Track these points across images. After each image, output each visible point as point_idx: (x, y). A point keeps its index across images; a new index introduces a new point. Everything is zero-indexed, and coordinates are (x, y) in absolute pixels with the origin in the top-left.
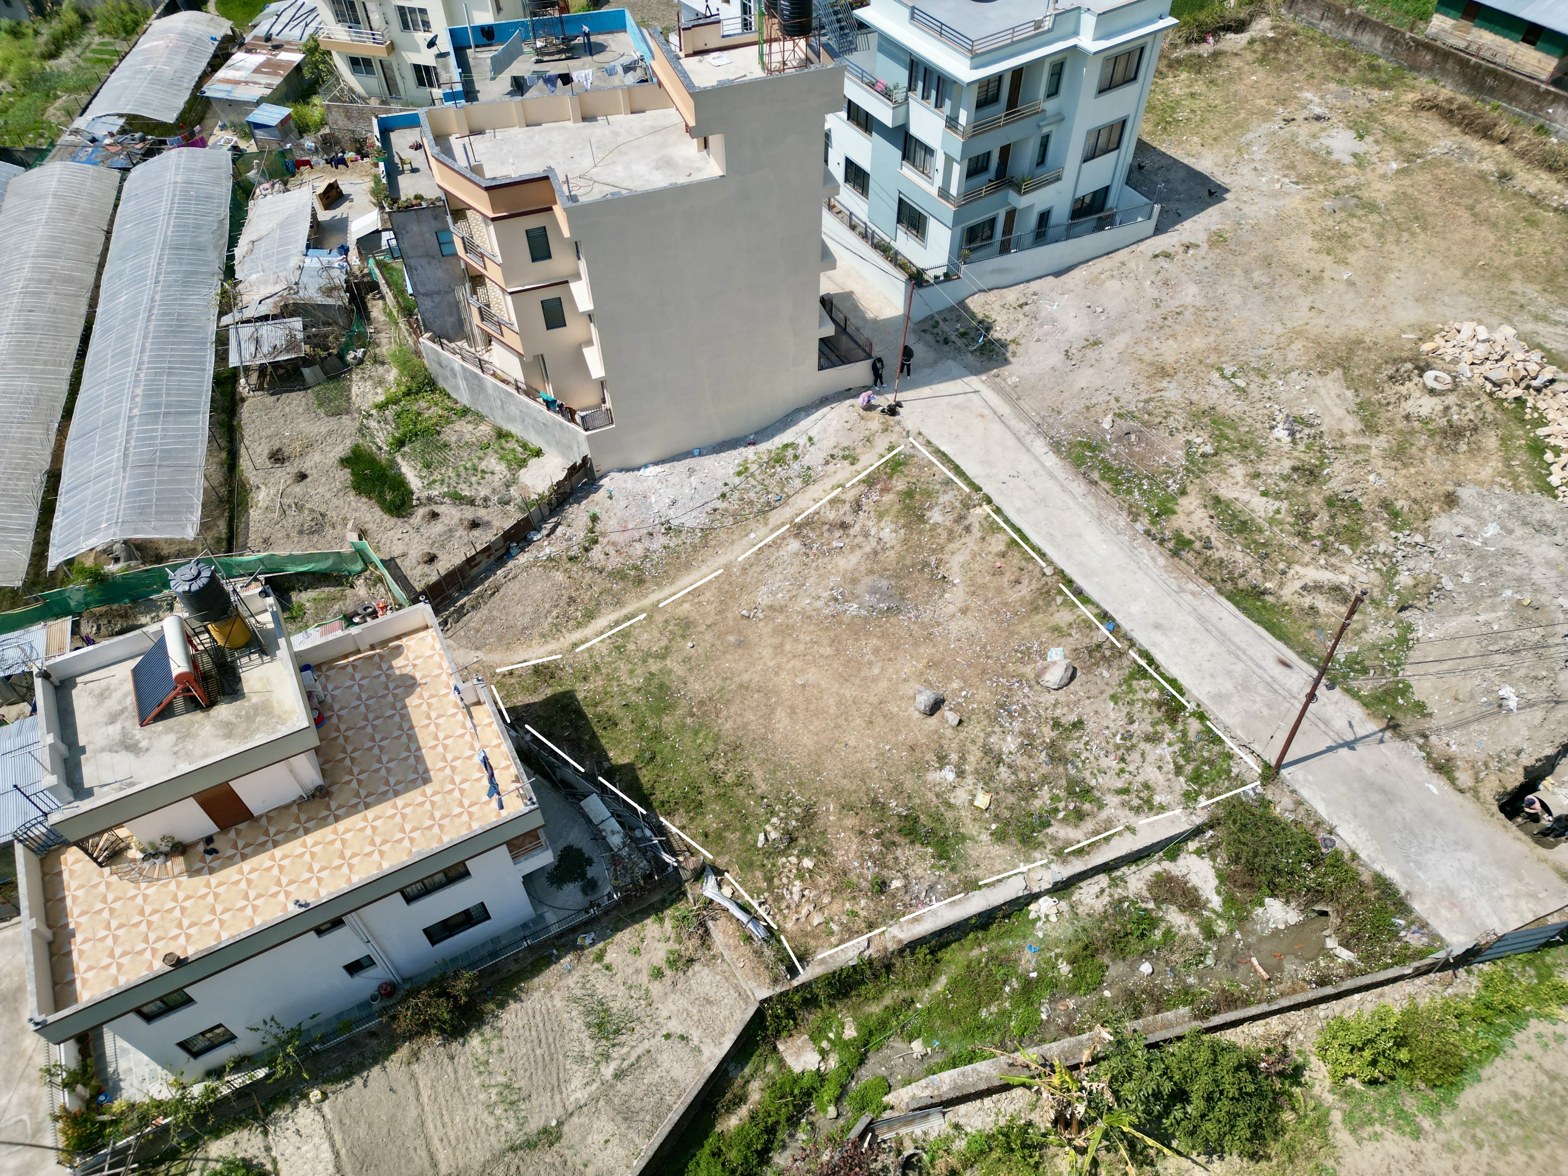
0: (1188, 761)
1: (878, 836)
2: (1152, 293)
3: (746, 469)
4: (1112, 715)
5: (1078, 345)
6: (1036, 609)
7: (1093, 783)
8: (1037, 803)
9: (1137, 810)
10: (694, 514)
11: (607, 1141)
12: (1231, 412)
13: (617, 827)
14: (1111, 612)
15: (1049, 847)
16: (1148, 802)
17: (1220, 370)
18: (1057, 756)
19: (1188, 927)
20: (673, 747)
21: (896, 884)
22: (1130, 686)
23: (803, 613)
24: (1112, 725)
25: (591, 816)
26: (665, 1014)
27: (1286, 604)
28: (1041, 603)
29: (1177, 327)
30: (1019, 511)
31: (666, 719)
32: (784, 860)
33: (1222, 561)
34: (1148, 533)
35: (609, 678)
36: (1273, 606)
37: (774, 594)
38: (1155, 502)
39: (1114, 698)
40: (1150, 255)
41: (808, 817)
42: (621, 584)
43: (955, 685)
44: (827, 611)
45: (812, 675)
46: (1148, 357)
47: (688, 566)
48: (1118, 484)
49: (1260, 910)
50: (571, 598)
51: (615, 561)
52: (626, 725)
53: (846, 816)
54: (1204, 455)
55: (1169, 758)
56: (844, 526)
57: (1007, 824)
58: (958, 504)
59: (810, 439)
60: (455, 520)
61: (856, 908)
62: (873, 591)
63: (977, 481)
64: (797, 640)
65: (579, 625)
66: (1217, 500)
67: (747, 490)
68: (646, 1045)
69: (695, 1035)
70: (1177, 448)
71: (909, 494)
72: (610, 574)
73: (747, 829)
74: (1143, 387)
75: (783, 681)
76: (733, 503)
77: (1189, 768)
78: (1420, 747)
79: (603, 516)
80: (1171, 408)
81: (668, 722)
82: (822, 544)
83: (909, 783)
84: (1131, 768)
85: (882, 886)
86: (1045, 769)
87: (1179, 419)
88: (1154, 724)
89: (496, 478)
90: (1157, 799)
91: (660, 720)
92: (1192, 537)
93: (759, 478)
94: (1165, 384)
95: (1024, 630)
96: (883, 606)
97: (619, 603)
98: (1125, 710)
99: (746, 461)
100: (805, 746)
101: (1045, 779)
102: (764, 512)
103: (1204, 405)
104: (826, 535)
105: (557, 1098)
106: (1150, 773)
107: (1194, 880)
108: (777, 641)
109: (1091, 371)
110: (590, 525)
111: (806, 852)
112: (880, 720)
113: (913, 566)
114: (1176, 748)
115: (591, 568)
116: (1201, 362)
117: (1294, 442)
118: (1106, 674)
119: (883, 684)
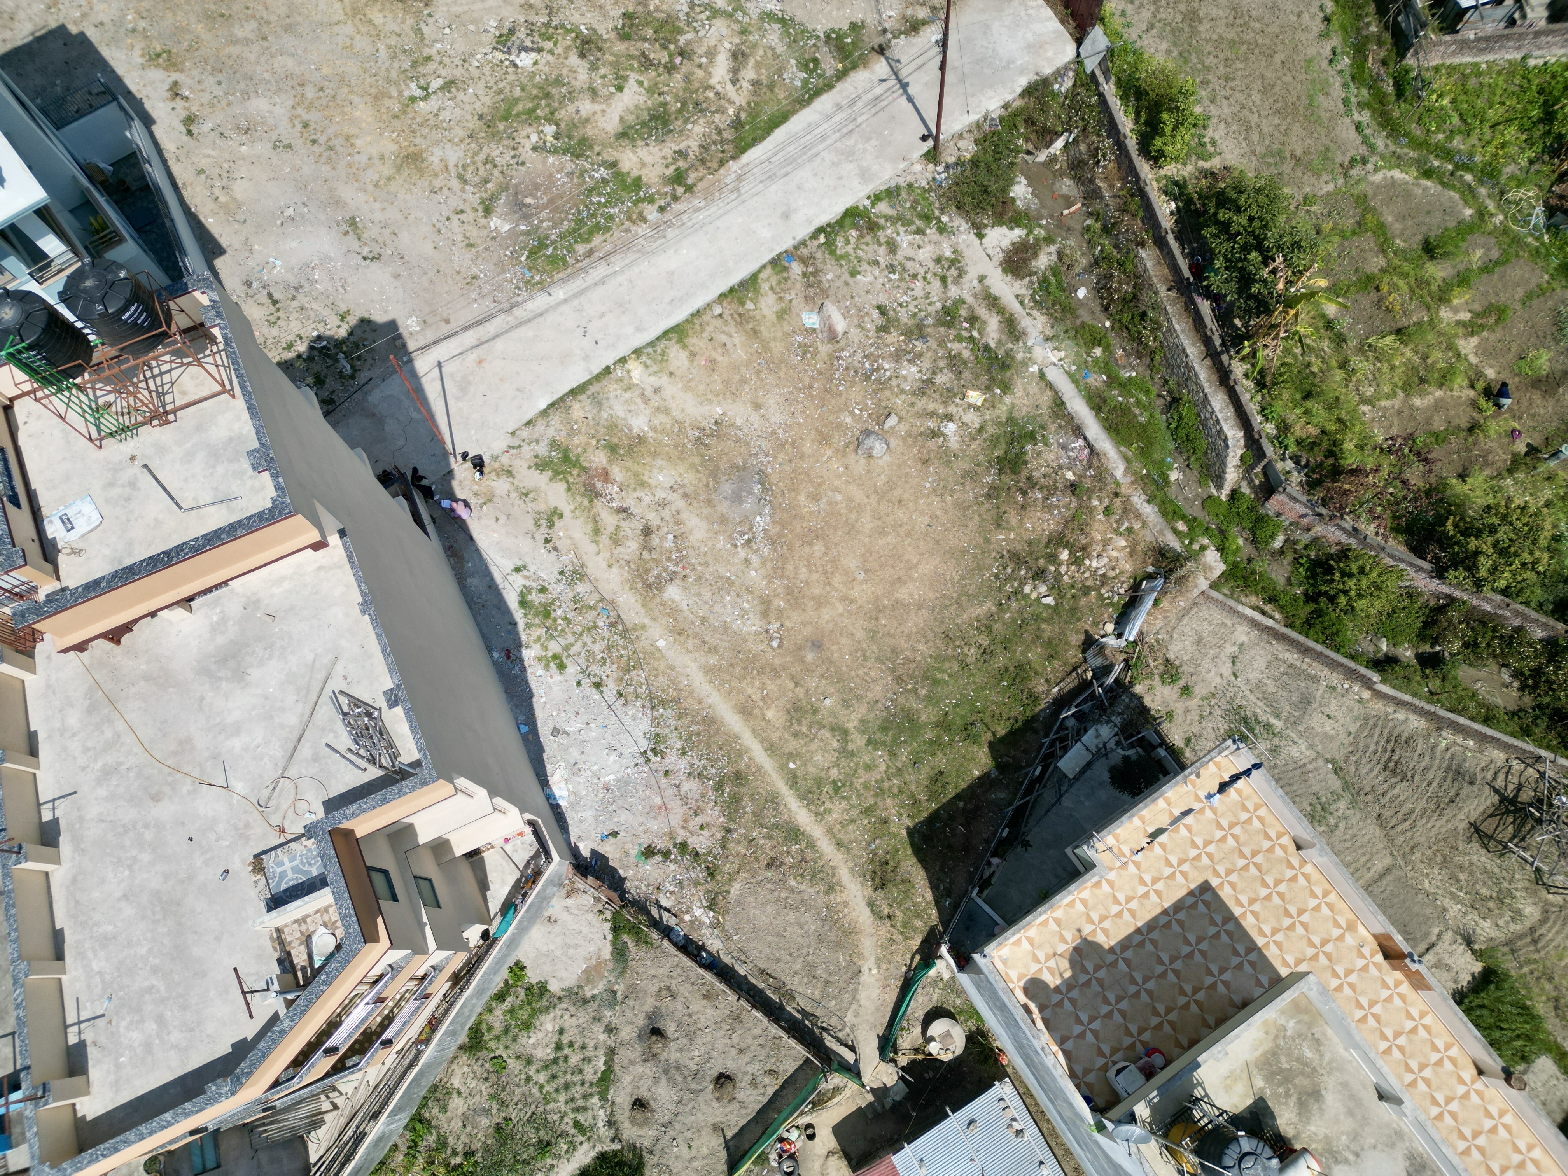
0: (913, 223)
1: (1024, 493)
2: (262, 148)
3: (555, 657)
4: (870, 278)
5: (355, 245)
6: (755, 332)
7: (939, 305)
8: (966, 354)
9: (961, 273)
10: (627, 720)
11: (1329, 717)
12: (488, 101)
13: (1091, 733)
14: (773, 254)
15: (1010, 346)
16: (953, 262)
17: (412, 99)
18: (918, 331)
19: (1050, 254)
20: (956, 705)
21: (1070, 475)
22: (842, 257)
23: (770, 579)
24: (881, 281)
25: (1084, 763)
26: (1218, 680)
27: (749, 104)
28: (751, 326)
29: (330, 131)
30: (639, 329)
31: (924, 717)
32: (1066, 578)
33: (701, 146)
34: (662, 209)
35: (880, 793)
36: (750, 115)
37: (744, 612)
38: (624, 194)
39: (853, 273)
40: (186, 138)
41: (1017, 558)
42: (746, 801)
43: (849, 420)
44: (766, 551)
45: (851, 562)
46: (387, 171)
47: (711, 722)
48: (597, 228)
49: (1018, 203)
50: (770, 866)
51: (713, 814)
52: (940, 761)
53: (1008, 522)
54: (557, 137)
55: (911, 237)
56: (647, 532)
57: (992, 379)
58: (627, 395)
59: (517, 570)
60: (648, 1070)
61: (1101, 509)
62: (737, 499)
63: (596, 370)
64: (808, 583)
65: (811, 845)
66: (622, 135)
67: (590, 654)
68: (1248, 693)
69: (1230, 649)
70: (544, 163)
71: (612, 449)
72: (731, 819)
73: (1037, 618)
74: (438, 183)
75: (862, 593)
76: (610, 673)
77: (919, 223)
78: (895, 37)
79: (645, 841)
80: (482, 157)
81: (928, 715)
82: (669, 559)
83: (964, 465)
84: (922, 271)
85: (1073, 487)
86: (932, 343)
87: (499, 152)
88: (880, 244)
89: (569, 1022)
90: (948, 254)
91: (925, 724)
92: (672, 168)
93: (571, 639)
94: (435, 159)
95: (778, 348)
96: (757, 488)
97: (773, 799)
98: (865, 266)
99: (540, 660)
100: (936, 567)
101: (942, 343)
102: (626, 630)
103: (474, 124)
104: (655, 556)
105: (1310, 767)
106: (926, 254)
107: (1006, 243)
108: (810, 604)
109: (404, 236)
110: (659, 858)
111: (1052, 558)
112: (897, 493)
113: (703, 456)
114: (902, 229)
115: (724, 847)
116: (395, 117)
117: (539, 50)
118: (829, 276)
119: (854, 490)
